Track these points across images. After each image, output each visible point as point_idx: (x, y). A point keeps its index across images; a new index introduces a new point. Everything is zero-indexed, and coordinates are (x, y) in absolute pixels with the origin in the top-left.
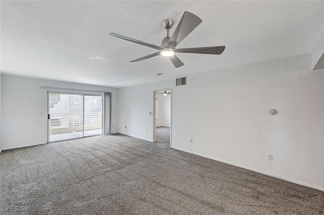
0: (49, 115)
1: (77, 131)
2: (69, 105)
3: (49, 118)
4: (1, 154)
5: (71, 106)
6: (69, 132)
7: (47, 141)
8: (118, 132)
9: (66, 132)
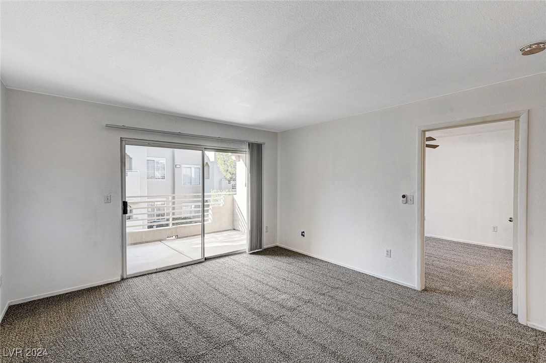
0: (125, 204)
1: (177, 237)
2: (147, 178)
3: (125, 211)
4: (2, 324)
5: (151, 180)
6: (160, 241)
7: (120, 273)
8: (278, 244)
9: (156, 239)
